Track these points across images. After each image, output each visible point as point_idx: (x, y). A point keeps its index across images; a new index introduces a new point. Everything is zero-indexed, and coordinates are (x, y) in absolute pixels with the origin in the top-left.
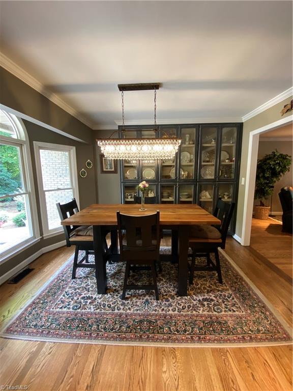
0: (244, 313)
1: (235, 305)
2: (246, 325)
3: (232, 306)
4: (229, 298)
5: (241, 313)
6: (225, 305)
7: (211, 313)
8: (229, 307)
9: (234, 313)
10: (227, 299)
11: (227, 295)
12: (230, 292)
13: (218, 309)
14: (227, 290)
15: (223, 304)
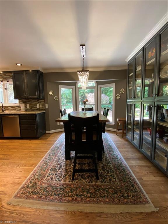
0: (44, 181)
1: (51, 179)
2: (37, 178)
3: (51, 177)
4: (58, 179)
5: (45, 180)
6: (54, 174)
7: (52, 166)
8: (52, 175)
9: (46, 176)
10: (57, 177)
11: (61, 178)
12: (62, 182)
13: (53, 170)
14: (65, 181)
15: (54, 173)
